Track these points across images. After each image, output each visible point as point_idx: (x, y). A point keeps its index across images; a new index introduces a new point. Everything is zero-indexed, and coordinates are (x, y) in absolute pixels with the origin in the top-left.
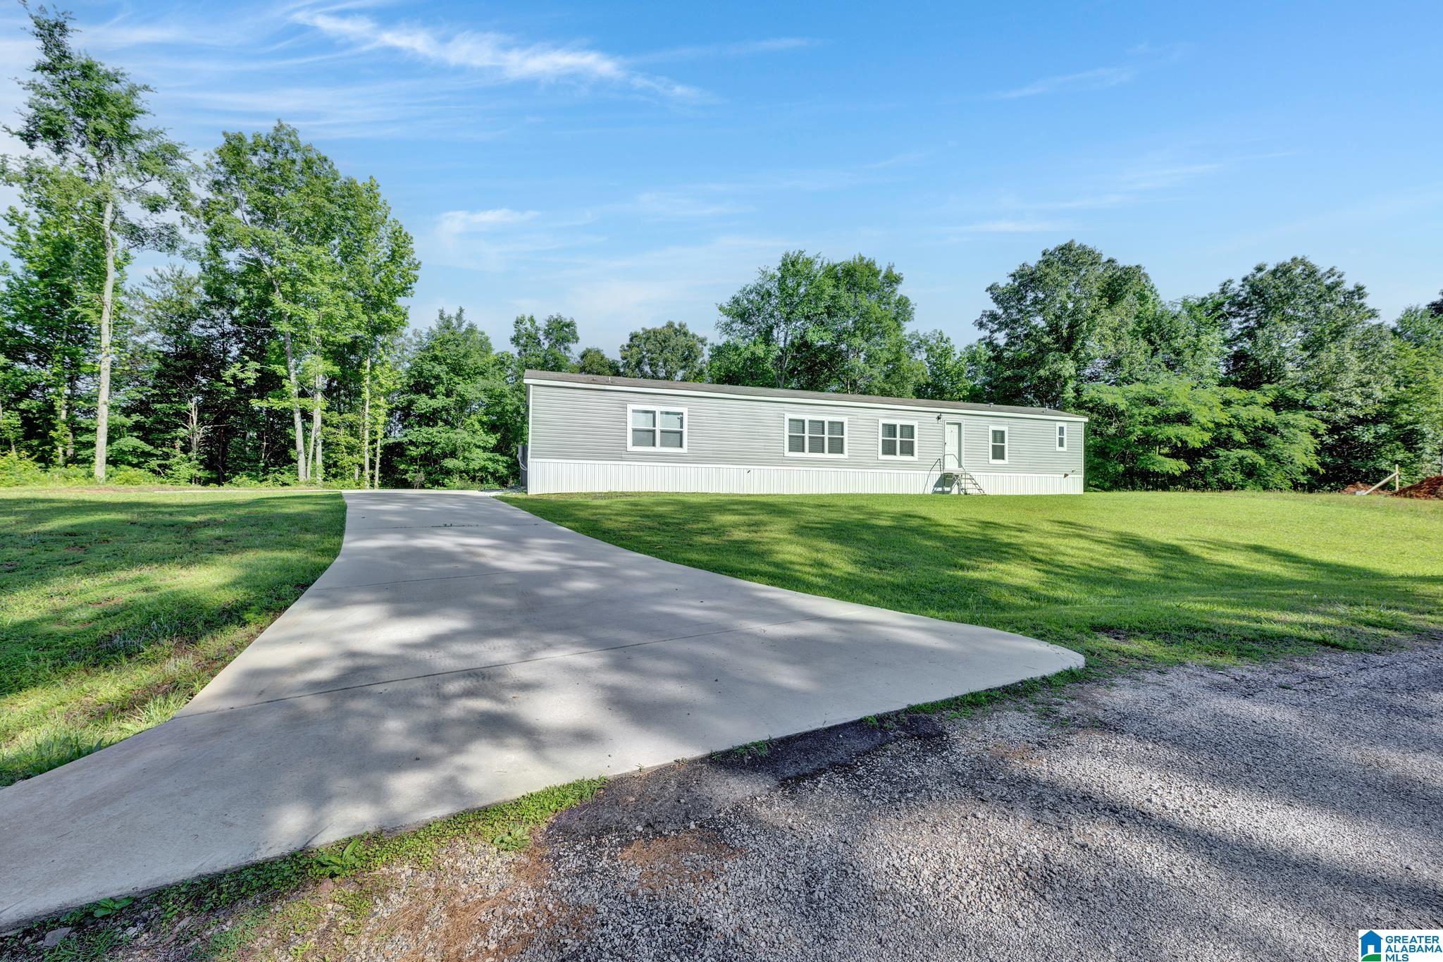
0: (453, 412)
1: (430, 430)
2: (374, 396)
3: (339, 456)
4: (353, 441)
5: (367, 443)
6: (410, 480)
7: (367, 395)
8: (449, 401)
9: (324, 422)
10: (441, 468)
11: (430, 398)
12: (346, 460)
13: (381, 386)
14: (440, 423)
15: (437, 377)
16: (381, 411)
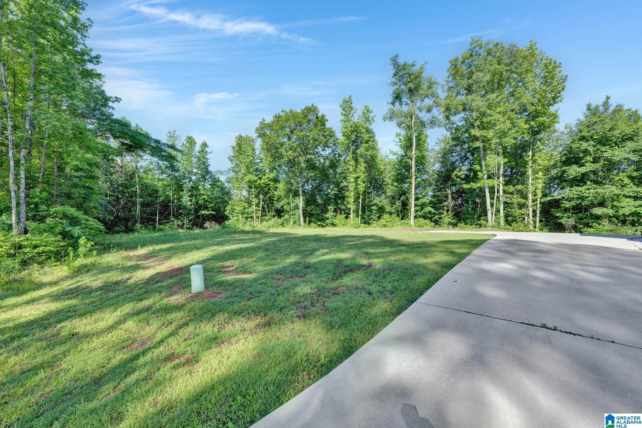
0: (601, 174)
1: (580, 189)
2: (535, 172)
3: (513, 210)
4: (523, 201)
5: (530, 201)
6: (564, 223)
7: (530, 172)
8: (597, 166)
9: (504, 192)
10: (591, 215)
11: (579, 167)
12: (517, 212)
13: (539, 165)
14: (589, 183)
15: (586, 152)
16: (540, 181)
